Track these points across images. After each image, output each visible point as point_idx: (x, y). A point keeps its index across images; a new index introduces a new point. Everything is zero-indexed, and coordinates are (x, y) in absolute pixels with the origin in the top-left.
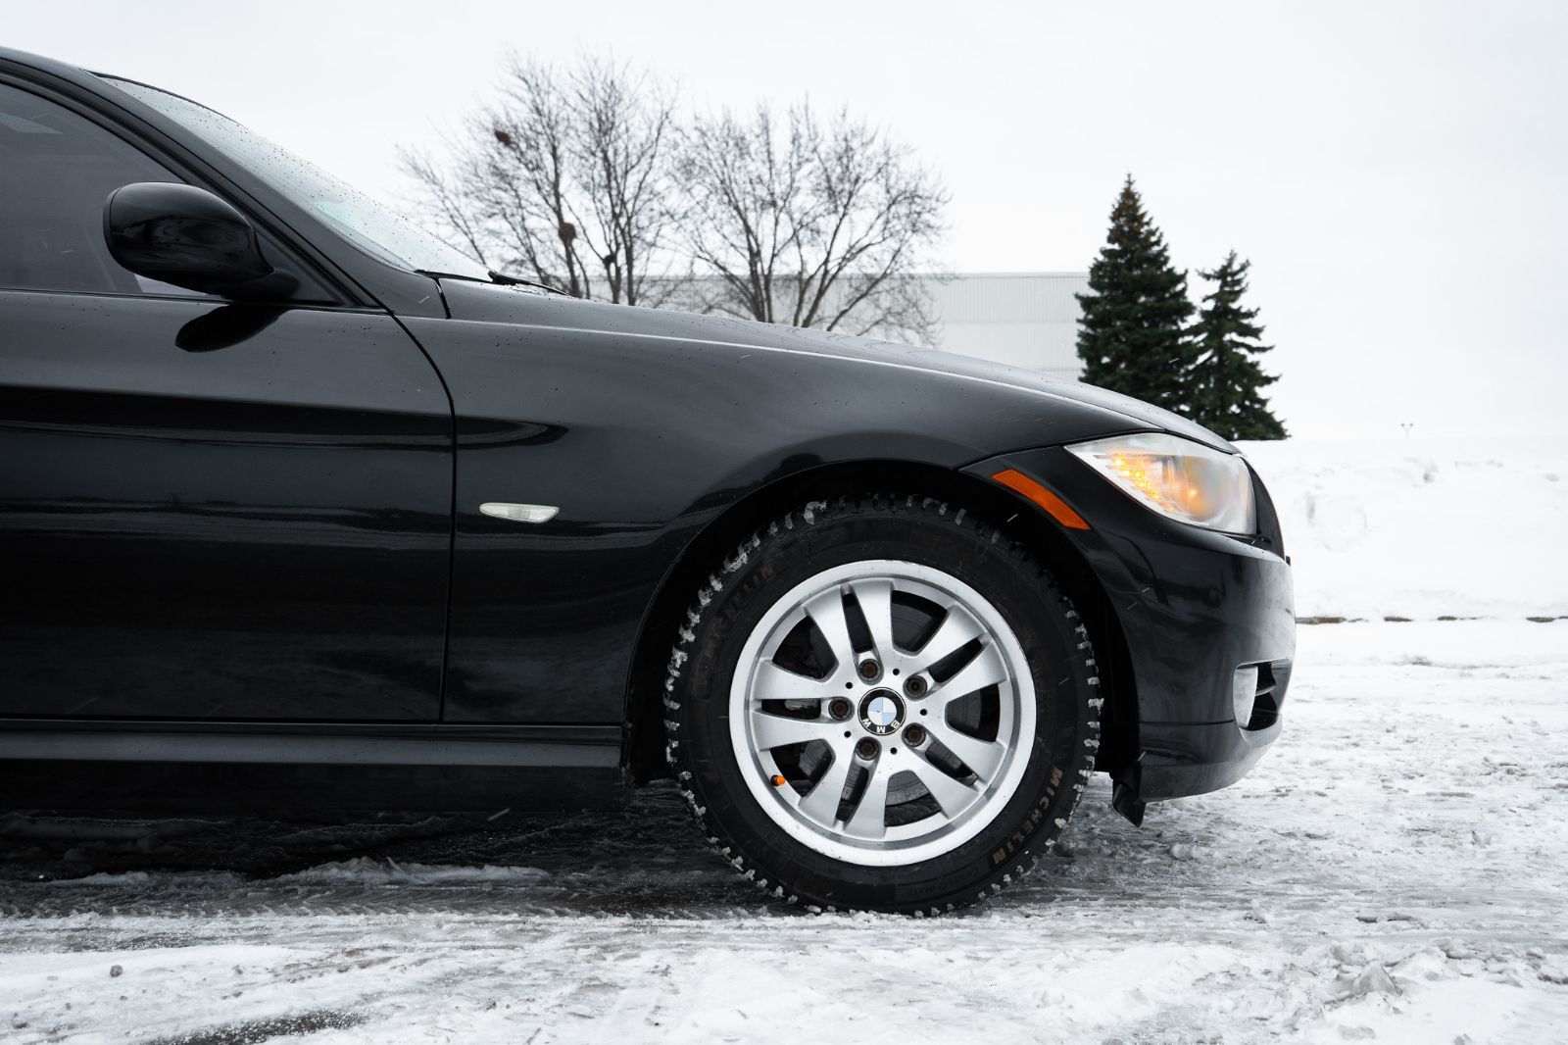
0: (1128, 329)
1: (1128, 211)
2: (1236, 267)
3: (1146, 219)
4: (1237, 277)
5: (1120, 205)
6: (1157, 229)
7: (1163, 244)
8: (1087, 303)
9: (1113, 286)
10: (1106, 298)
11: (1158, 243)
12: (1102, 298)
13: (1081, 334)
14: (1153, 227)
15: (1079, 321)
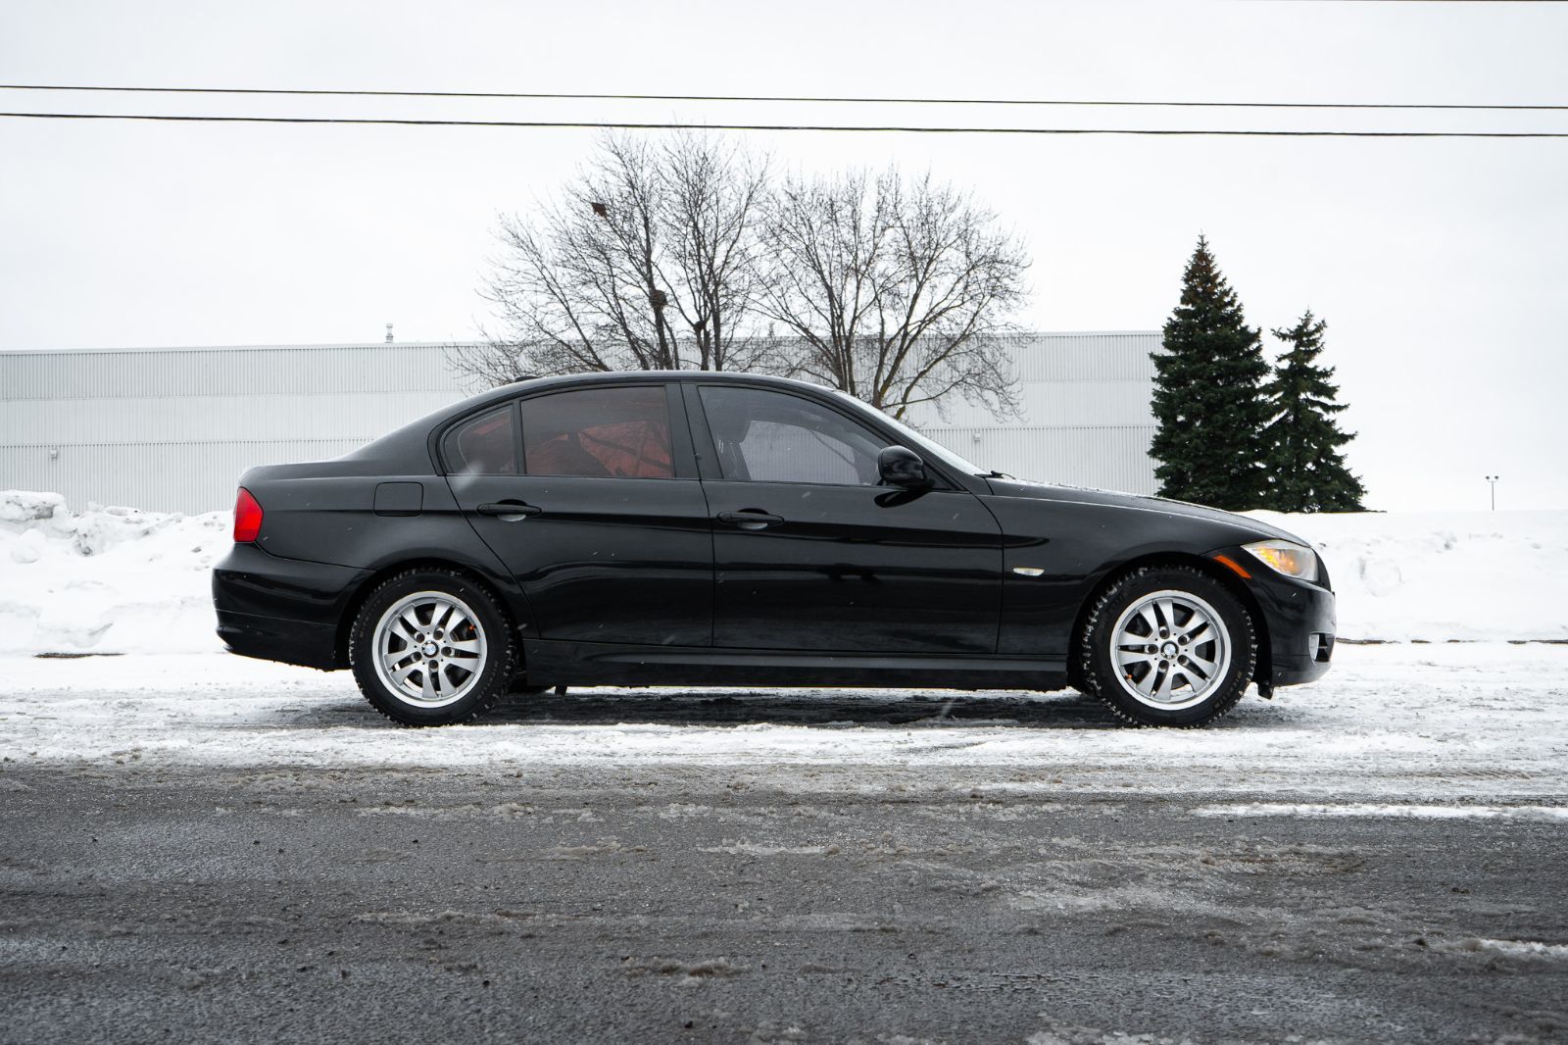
0: (1203, 388)
1: (1201, 274)
2: (1311, 327)
3: (1219, 280)
4: (1313, 337)
5: (1193, 266)
6: (1231, 289)
7: (1236, 304)
8: (1161, 362)
9: (1186, 346)
10: (1181, 357)
11: (1231, 303)
12: (1177, 357)
13: (1156, 393)
14: (1227, 287)
15: (1154, 380)
